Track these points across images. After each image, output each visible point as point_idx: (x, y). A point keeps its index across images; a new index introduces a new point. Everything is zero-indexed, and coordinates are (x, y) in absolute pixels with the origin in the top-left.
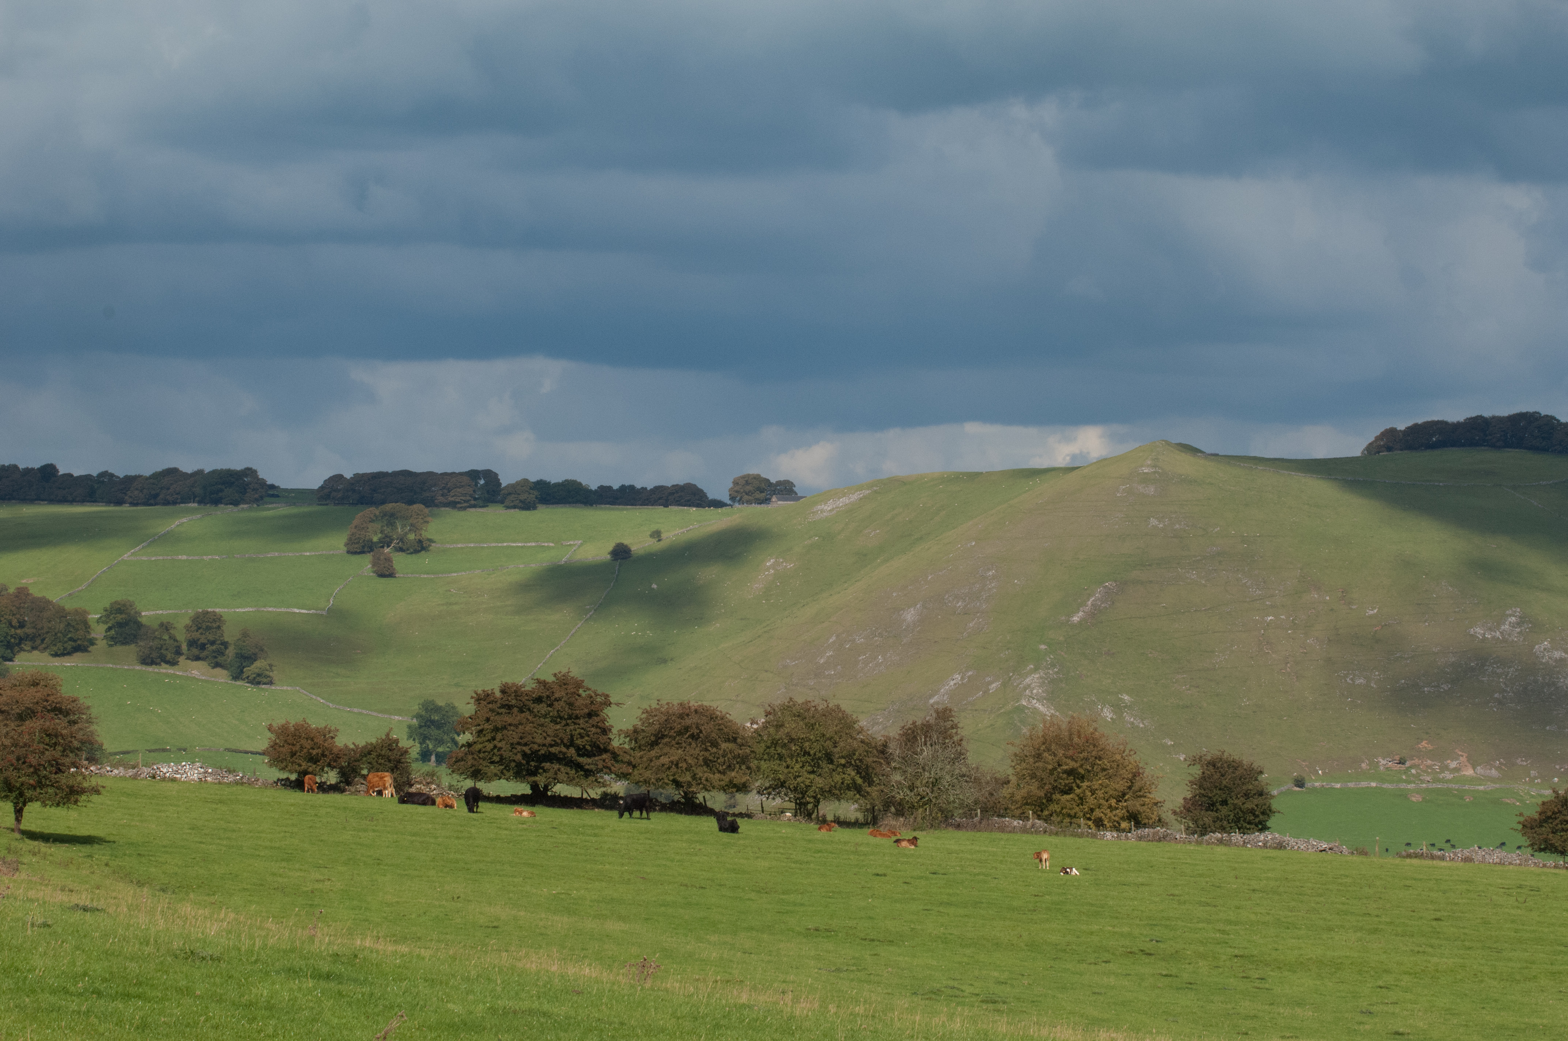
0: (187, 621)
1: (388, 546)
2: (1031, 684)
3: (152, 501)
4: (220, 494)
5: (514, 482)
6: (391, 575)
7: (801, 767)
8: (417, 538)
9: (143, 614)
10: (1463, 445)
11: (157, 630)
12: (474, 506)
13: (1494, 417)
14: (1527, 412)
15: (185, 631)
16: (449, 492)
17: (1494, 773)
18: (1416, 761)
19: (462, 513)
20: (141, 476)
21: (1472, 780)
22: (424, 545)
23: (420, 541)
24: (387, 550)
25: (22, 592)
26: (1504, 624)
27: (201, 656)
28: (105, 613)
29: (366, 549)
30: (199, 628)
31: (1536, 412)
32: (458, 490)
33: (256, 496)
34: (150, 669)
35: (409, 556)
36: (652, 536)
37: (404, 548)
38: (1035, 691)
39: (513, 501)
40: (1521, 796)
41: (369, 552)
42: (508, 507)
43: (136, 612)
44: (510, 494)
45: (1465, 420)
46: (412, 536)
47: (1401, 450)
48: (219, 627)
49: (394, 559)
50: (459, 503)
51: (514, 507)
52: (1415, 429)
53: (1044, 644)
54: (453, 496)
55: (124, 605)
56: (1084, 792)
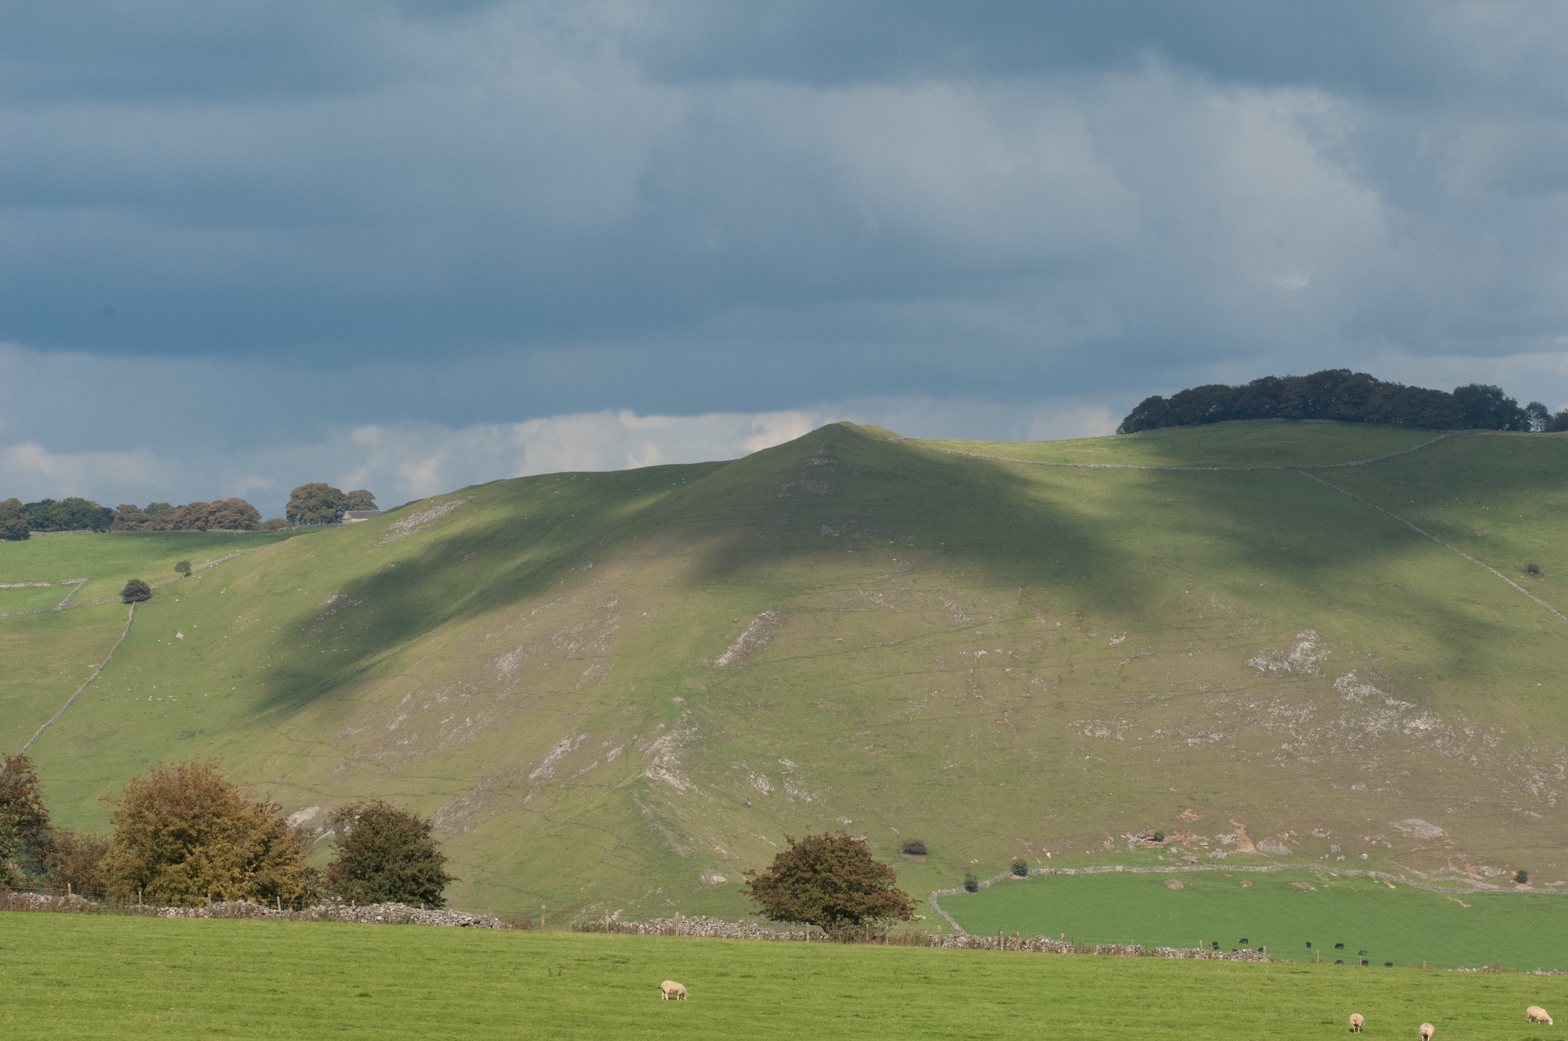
2: (661, 748)
10: (1250, 417)
13: (1290, 379)
14: (1333, 371)
17: (1282, 849)
18: (1178, 837)
21: (1251, 859)
26: (1295, 651)
31: (1344, 370)
36: (177, 569)
38: (666, 758)
40: (1318, 878)
45: (1251, 384)
47: (1168, 425)
52: (1185, 398)
53: (679, 695)
56: (197, 860)
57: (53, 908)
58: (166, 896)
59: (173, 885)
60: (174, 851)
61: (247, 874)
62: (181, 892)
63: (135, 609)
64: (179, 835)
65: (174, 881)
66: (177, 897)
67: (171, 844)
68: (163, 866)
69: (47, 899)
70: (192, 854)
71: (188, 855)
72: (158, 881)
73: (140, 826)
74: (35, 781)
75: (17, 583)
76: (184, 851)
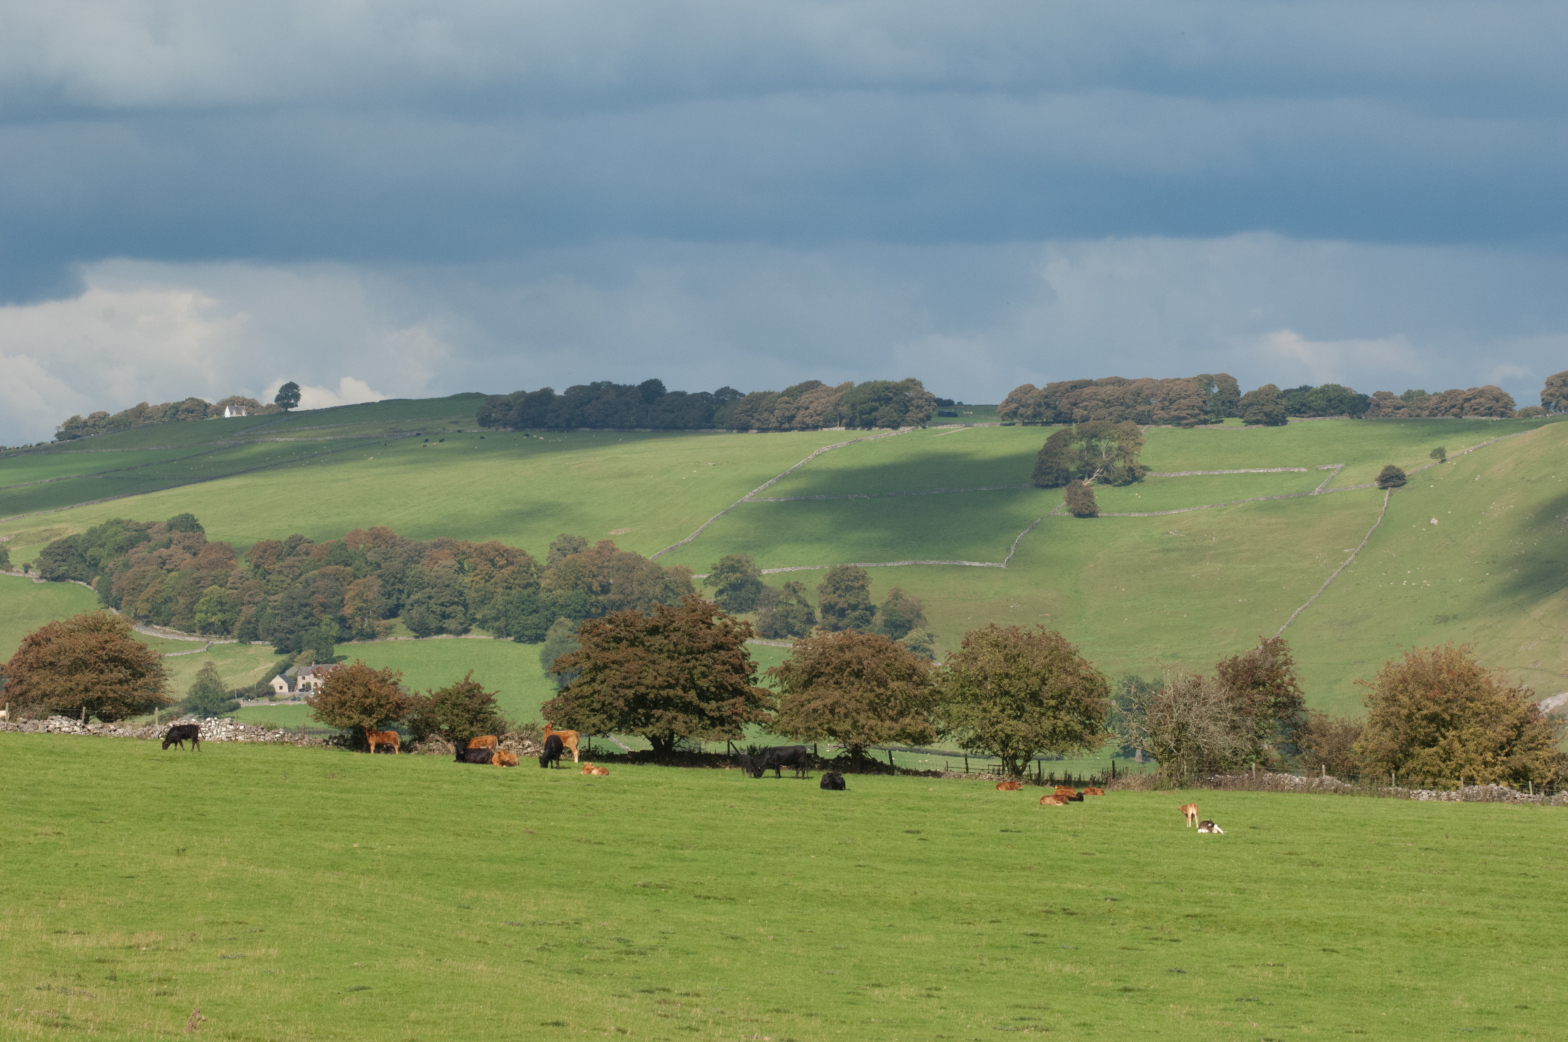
0: (821, 580)
1: (1090, 477)
3: (787, 426)
4: (874, 414)
5: (1256, 389)
6: (1092, 515)
7: (1000, 711)
8: (1127, 465)
9: (765, 572)
11: (782, 593)
12: (1205, 422)
15: (819, 592)
16: (1171, 404)
19: (1189, 431)
20: (771, 393)
22: (1137, 474)
23: (1131, 469)
24: (1087, 482)
25: (606, 547)
27: (840, 624)
28: (714, 572)
29: (1060, 482)
30: (838, 589)
32: (1182, 401)
33: (921, 415)
34: (773, 643)
35: (1117, 489)
36: (1433, 455)
37: (1111, 478)
39: (1255, 414)
41: (1064, 485)
42: (1249, 423)
43: (755, 570)
44: (1252, 404)
46: (1119, 464)
48: (863, 587)
49: (1095, 493)
50: (1184, 418)
51: (1257, 422)
54: (1176, 410)
55: (739, 561)
56: (1450, 744)
57: (1307, 789)
58: (1420, 778)
59: (1426, 768)
60: (1427, 735)
61: (1499, 758)
62: (1434, 775)
63: (1390, 495)
64: (1432, 718)
65: (1426, 764)
66: (1430, 780)
67: (1425, 727)
68: (1417, 749)
69: (1302, 780)
70: (1445, 737)
71: (1441, 739)
72: (1410, 764)
73: (1393, 709)
74: (1291, 663)
75: (1274, 468)
76: (1437, 734)
